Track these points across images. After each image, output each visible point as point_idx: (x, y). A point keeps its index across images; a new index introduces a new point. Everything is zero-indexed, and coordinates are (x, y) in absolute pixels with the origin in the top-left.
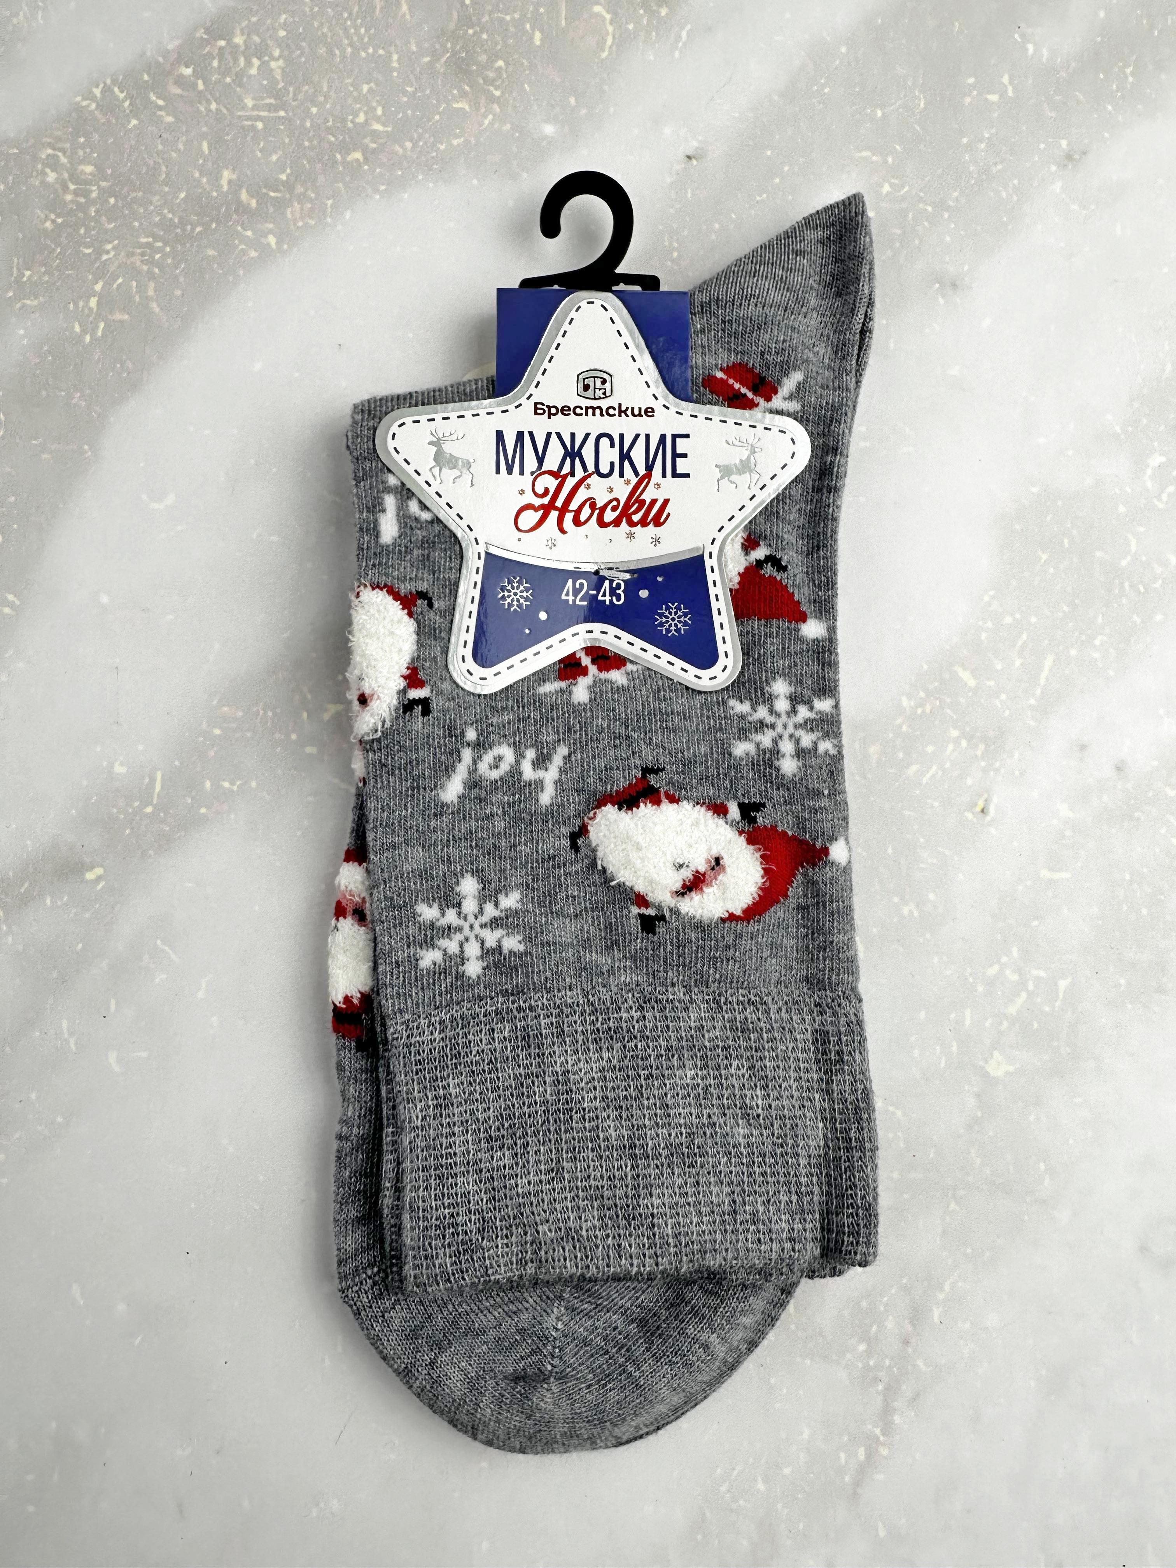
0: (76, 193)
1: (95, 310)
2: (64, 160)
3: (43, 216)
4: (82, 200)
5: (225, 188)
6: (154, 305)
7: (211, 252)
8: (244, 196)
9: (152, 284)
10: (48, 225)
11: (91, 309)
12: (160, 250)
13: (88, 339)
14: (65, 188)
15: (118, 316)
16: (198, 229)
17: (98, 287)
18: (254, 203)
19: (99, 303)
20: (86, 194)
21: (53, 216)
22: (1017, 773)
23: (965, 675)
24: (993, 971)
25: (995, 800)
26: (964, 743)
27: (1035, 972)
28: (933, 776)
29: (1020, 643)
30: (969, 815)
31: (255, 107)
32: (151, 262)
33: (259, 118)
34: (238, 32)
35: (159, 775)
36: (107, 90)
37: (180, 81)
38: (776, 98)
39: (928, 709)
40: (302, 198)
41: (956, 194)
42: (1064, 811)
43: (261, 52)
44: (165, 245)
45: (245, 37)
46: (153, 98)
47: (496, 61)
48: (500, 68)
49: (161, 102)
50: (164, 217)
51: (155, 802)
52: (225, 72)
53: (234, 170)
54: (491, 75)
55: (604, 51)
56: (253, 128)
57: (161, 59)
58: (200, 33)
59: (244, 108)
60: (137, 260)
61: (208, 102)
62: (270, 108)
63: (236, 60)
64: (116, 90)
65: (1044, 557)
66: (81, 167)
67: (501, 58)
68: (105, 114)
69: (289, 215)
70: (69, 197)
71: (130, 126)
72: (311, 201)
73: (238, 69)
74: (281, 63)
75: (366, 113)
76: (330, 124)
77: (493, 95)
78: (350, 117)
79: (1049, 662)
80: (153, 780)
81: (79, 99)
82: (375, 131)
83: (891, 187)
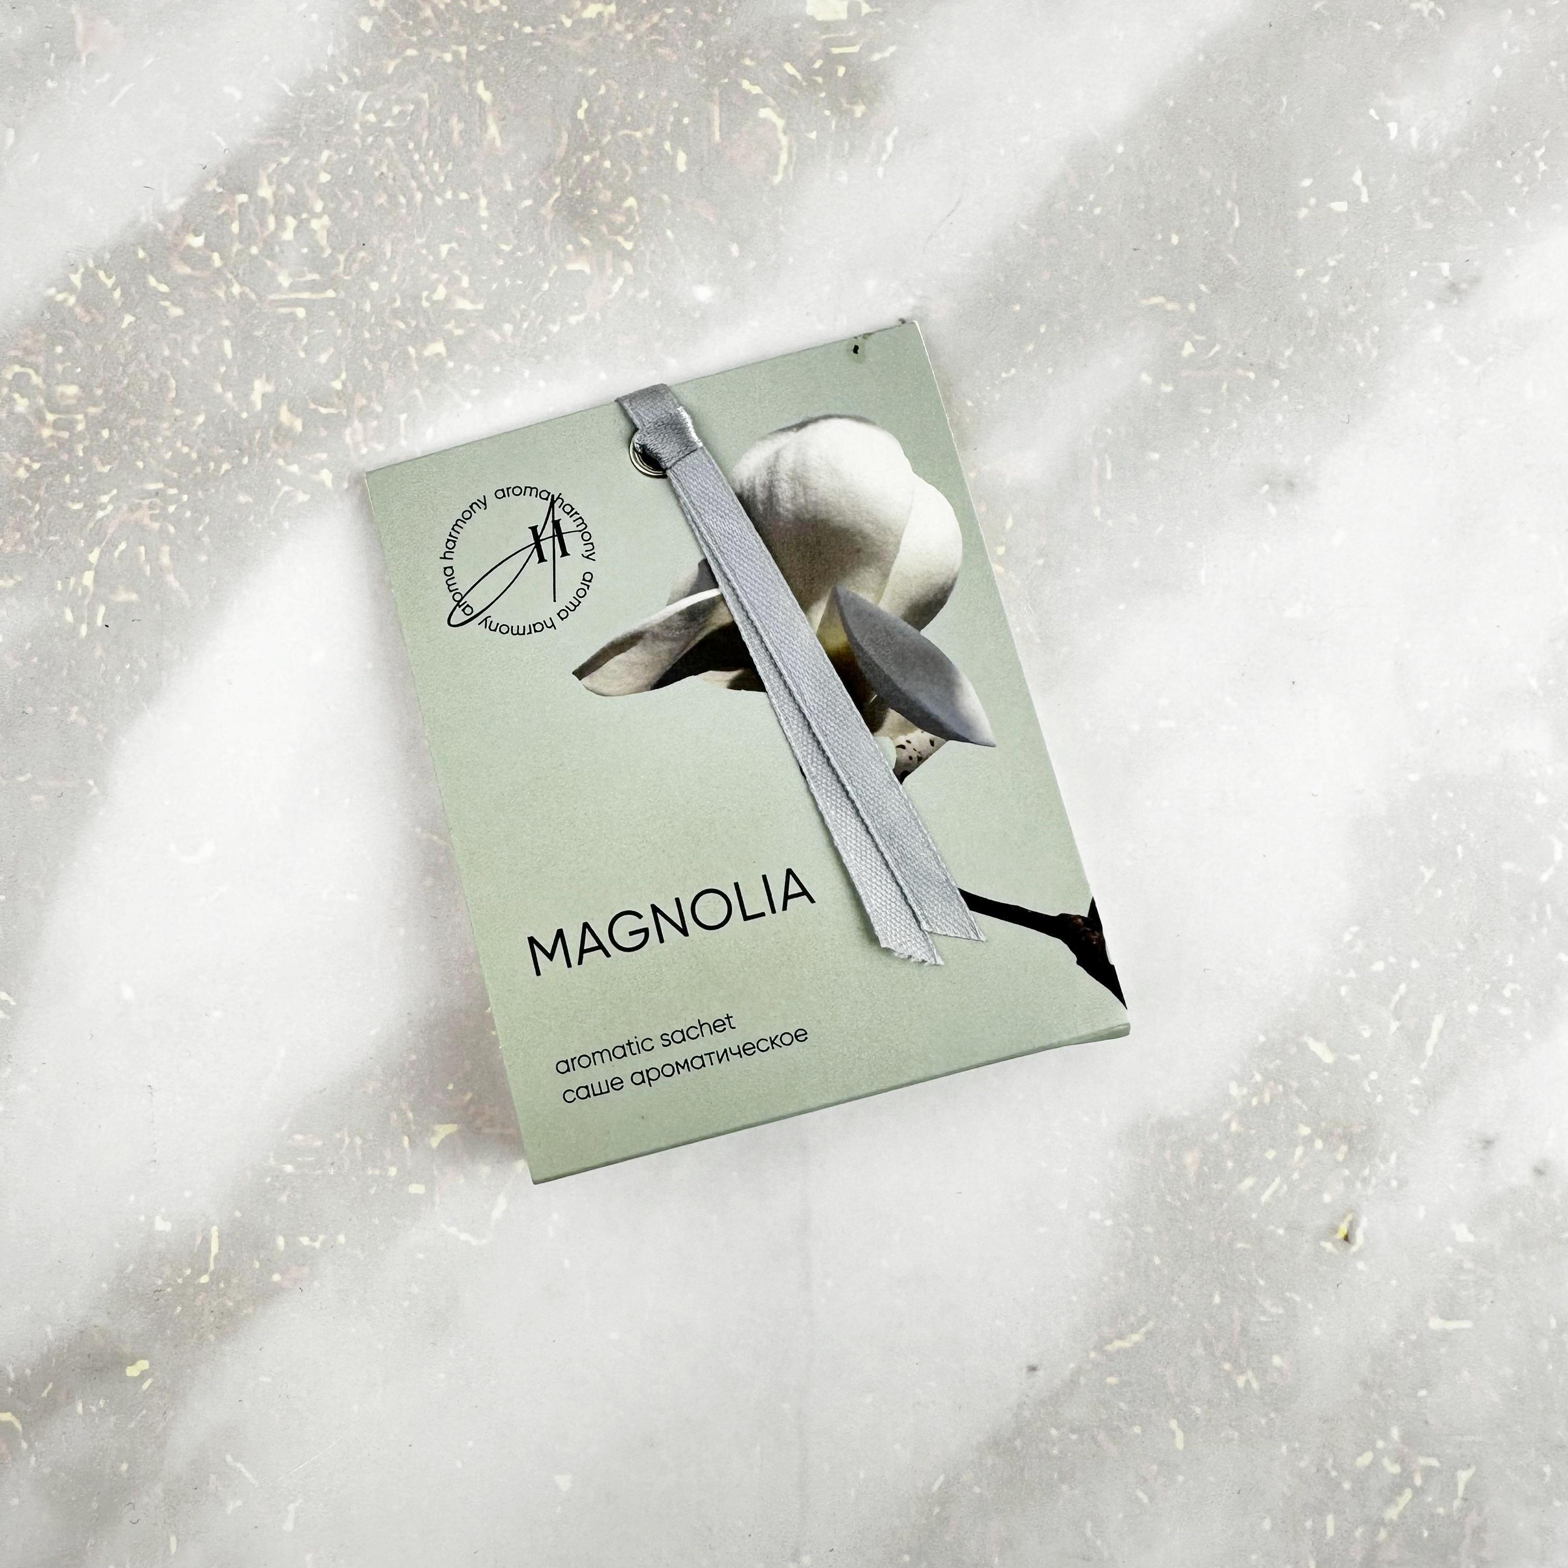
0: (55, 425)
1: (91, 589)
2: (36, 380)
3: (13, 461)
4: (65, 435)
5: (259, 406)
6: (171, 578)
7: (243, 498)
8: (285, 416)
9: (166, 549)
10: (22, 473)
11: (85, 588)
12: (176, 500)
13: (84, 630)
14: (42, 420)
15: (124, 596)
16: (225, 467)
17: (94, 557)
18: (298, 425)
19: (96, 581)
20: (70, 425)
21: (26, 460)
22: (1394, 1183)
23: (1318, 1048)
24: (1365, 1459)
25: (1364, 1222)
26: (1319, 1144)
27: (1422, 1461)
28: (1276, 1192)
29: (1396, 998)
30: (1328, 1246)
31: (293, 288)
32: (164, 517)
33: (297, 303)
34: (265, 181)
35: (214, 1231)
36: (89, 275)
37: (188, 255)
38: (1024, 227)
39: (1267, 1099)
40: (365, 413)
41: (1288, 353)
42: (1463, 1234)
43: (298, 206)
44: (180, 493)
45: (274, 187)
46: (152, 281)
47: (625, 198)
48: (630, 209)
49: (164, 288)
50: (176, 453)
51: (212, 1267)
52: (247, 238)
53: (268, 380)
54: (620, 219)
55: (776, 174)
56: (293, 317)
57: (161, 227)
58: (212, 186)
59: (279, 288)
60: (143, 515)
61: (229, 285)
62: (313, 287)
63: (263, 223)
64: (102, 274)
65: (1428, 874)
66: (60, 389)
67: (632, 194)
68: (88, 312)
69: (348, 439)
70: (46, 432)
71: (124, 325)
72: (378, 417)
73: (266, 233)
74: (326, 220)
75: (446, 286)
76: (398, 304)
77: (623, 249)
78: (425, 294)
79: (1438, 1022)
80: (206, 1241)
81: (52, 291)
82: (461, 312)
83: (1194, 346)
